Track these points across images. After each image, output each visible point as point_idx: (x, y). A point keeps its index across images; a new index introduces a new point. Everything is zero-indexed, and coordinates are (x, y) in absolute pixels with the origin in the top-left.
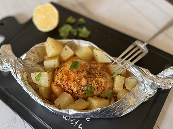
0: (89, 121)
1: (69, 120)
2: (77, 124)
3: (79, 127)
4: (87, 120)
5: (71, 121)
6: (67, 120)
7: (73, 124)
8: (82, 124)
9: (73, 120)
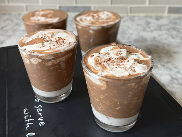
1: (26, 114)
2: (29, 121)
3: (27, 124)
4: (40, 124)
5: (27, 116)
6: (24, 113)
7: (26, 119)
8: (32, 123)
9: (29, 116)
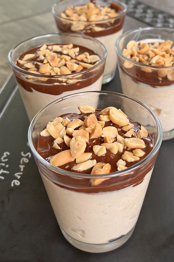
0: (12, 185)
2: (1, 173)
4: (13, 182)
5: (3, 164)
8: (4, 178)
